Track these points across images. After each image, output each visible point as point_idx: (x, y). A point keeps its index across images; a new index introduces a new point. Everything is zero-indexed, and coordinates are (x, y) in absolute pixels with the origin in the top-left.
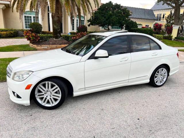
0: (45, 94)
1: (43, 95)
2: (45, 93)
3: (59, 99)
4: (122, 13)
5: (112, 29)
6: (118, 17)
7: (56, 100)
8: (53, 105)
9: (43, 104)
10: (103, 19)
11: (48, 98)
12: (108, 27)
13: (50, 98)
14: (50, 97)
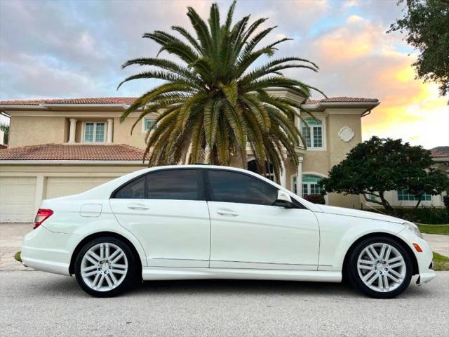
4: (408, 158)
5: (400, 201)
6: (395, 167)
10: (353, 177)
12: (381, 196)
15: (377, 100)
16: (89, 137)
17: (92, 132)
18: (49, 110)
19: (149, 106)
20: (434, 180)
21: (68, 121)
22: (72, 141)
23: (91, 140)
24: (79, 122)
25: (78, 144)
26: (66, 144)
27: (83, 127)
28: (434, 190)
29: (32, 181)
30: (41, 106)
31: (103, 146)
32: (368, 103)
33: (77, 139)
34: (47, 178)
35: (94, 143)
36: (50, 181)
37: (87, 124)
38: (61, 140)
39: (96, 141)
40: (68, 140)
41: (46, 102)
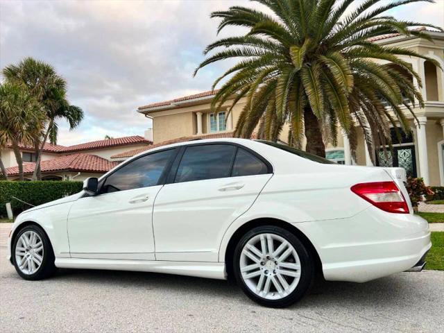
16: (214, 127)
17: (216, 122)
18: (179, 107)
19: (261, 88)
21: (195, 114)
22: (200, 133)
23: (216, 129)
24: (204, 114)
25: (205, 135)
26: (195, 136)
27: (208, 119)
30: (172, 105)
33: (204, 131)
35: (218, 132)
37: (212, 115)
38: (190, 134)
39: (220, 129)
40: (197, 132)
41: (175, 101)
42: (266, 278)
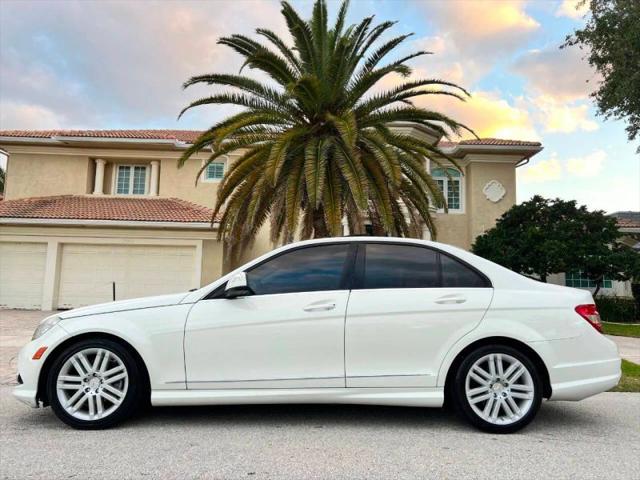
0: (83, 383)
1: (79, 383)
2: (85, 380)
3: (118, 403)
7: (107, 404)
8: (96, 418)
9: (69, 410)
11: (89, 395)
13: (94, 397)
14: (94, 394)
15: (539, 144)
17: (128, 180)
18: (67, 145)
20: (621, 259)
21: (93, 162)
22: (98, 192)
23: (126, 192)
24: (109, 164)
25: (106, 196)
26: (90, 196)
27: (115, 173)
28: (622, 274)
29: (41, 249)
30: (54, 139)
31: (145, 201)
32: (526, 148)
33: (106, 190)
34: (62, 245)
35: (130, 195)
36: (67, 249)
37: (121, 168)
38: (82, 190)
39: (134, 192)
40: (93, 190)
41: (62, 134)
42: (495, 401)
